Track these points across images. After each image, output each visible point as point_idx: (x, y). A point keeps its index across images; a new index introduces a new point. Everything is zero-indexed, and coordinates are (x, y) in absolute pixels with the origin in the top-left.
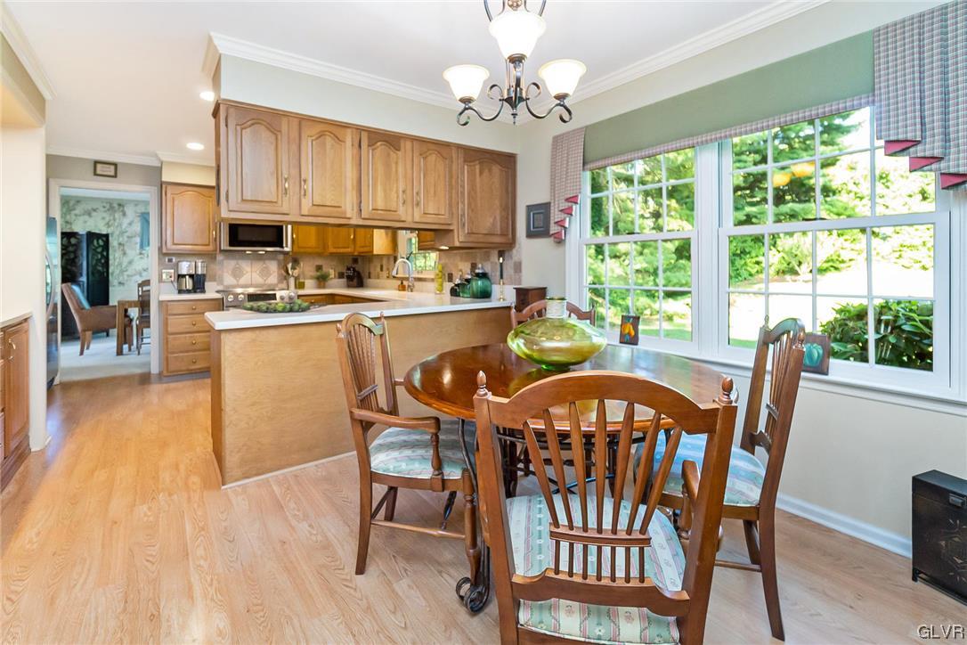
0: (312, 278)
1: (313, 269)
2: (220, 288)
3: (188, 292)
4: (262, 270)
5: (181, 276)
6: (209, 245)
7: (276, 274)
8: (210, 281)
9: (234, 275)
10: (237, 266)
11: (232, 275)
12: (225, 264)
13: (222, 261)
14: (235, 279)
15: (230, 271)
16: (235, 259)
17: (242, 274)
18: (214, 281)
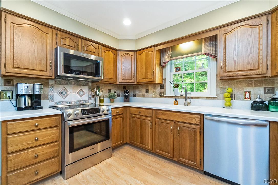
0: (106, 96)
1: (106, 91)
2: (52, 104)
3: (26, 108)
4: (79, 92)
5: (19, 96)
6: (46, 71)
7: (87, 94)
8: (44, 99)
9: (62, 95)
10: (64, 89)
11: (60, 95)
12: (55, 87)
13: (53, 85)
14: (62, 98)
15: (59, 92)
16: (63, 84)
17: (67, 94)
18: (47, 99)
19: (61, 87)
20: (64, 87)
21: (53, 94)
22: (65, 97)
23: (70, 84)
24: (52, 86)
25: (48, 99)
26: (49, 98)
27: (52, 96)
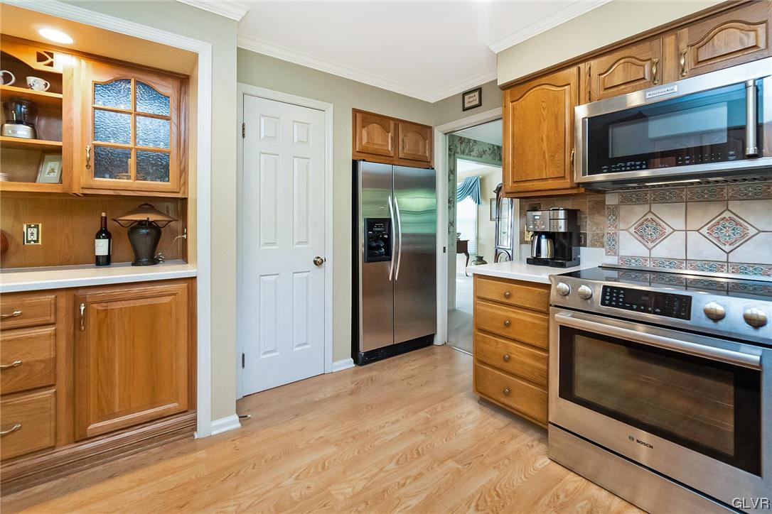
2: (612, 261)
4: (718, 228)
8: (593, 245)
9: (642, 236)
10: (650, 216)
11: (636, 236)
12: (622, 213)
13: (616, 207)
14: (644, 245)
15: (633, 227)
16: (646, 202)
17: (662, 235)
18: (599, 247)
19: (639, 211)
20: (650, 211)
21: (615, 233)
22: (653, 244)
23: (674, 200)
24: (614, 210)
25: (603, 247)
26: (605, 244)
27: (614, 239)
